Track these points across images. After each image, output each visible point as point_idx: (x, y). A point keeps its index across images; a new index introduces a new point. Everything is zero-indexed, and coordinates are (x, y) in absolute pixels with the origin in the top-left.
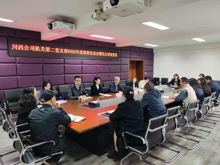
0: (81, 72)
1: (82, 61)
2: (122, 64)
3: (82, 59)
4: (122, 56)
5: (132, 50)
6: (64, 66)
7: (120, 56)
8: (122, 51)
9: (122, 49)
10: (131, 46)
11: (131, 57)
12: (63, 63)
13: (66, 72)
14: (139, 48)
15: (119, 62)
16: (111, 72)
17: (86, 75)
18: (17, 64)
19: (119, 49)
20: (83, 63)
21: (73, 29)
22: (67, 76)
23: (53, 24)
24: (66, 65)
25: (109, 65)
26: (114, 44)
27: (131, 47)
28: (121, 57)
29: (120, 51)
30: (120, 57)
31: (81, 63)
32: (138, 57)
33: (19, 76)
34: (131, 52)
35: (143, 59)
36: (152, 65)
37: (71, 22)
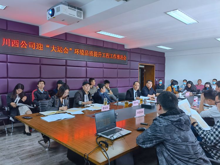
0: (85, 76)
1: (86, 63)
2: (131, 68)
3: (86, 61)
4: (131, 59)
5: (142, 53)
6: (66, 68)
7: (129, 59)
8: (131, 53)
9: (131, 51)
11: (142, 61)
12: (65, 64)
13: (68, 76)
14: (150, 51)
19: (128, 52)
20: (88, 66)
22: (69, 80)
24: (68, 67)
26: (123, 46)
28: (130, 61)
31: (85, 66)
32: (149, 61)
33: (9, 78)
34: (141, 55)
36: (163, 71)
37: (79, 8)
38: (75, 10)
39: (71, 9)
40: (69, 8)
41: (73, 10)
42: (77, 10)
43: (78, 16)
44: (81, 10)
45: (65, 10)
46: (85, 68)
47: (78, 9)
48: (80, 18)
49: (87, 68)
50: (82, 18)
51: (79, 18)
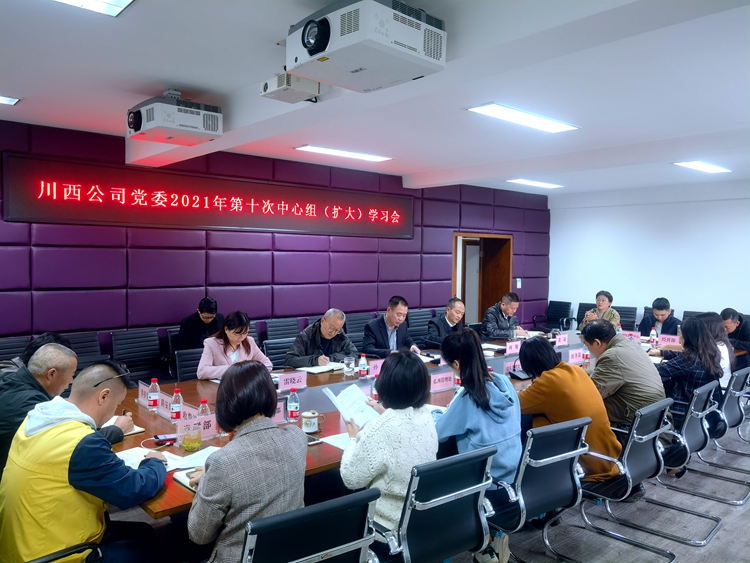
0: (269, 279)
1: (273, 238)
2: (425, 249)
3: (272, 233)
4: (426, 222)
5: (463, 200)
6: (207, 255)
7: (418, 221)
8: (426, 203)
9: (425, 196)
10: (461, 186)
11: (463, 224)
12: (204, 244)
13: (213, 279)
14: (495, 192)
15: (415, 245)
16: (384, 279)
17: (287, 289)
18: (34, 249)
19: (415, 198)
20: (277, 246)
21: (215, 128)
22: (216, 291)
23: (143, 111)
24: (212, 252)
25: (376, 255)
26: (398, 180)
27: (461, 189)
28: (423, 225)
29: (419, 203)
30: (418, 226)
31: (270, 247)
32: (489, 225)
33: (36, 290)
34: (463, 206)
35: (510, 232)
36: (542, 256)
37: (209, 106)
38: (198, 114)
39: (186, 112)
40: (180, 110)
41: (192, 113)
42: (202, 112)
43: (206, 127)
44: (215, 109)
45: (169, 116)
46: (270, 253)
47: (207, 108)
48: (213, 133)
49: (275, 253)
50: (220, 131)
51: (210, 132)
